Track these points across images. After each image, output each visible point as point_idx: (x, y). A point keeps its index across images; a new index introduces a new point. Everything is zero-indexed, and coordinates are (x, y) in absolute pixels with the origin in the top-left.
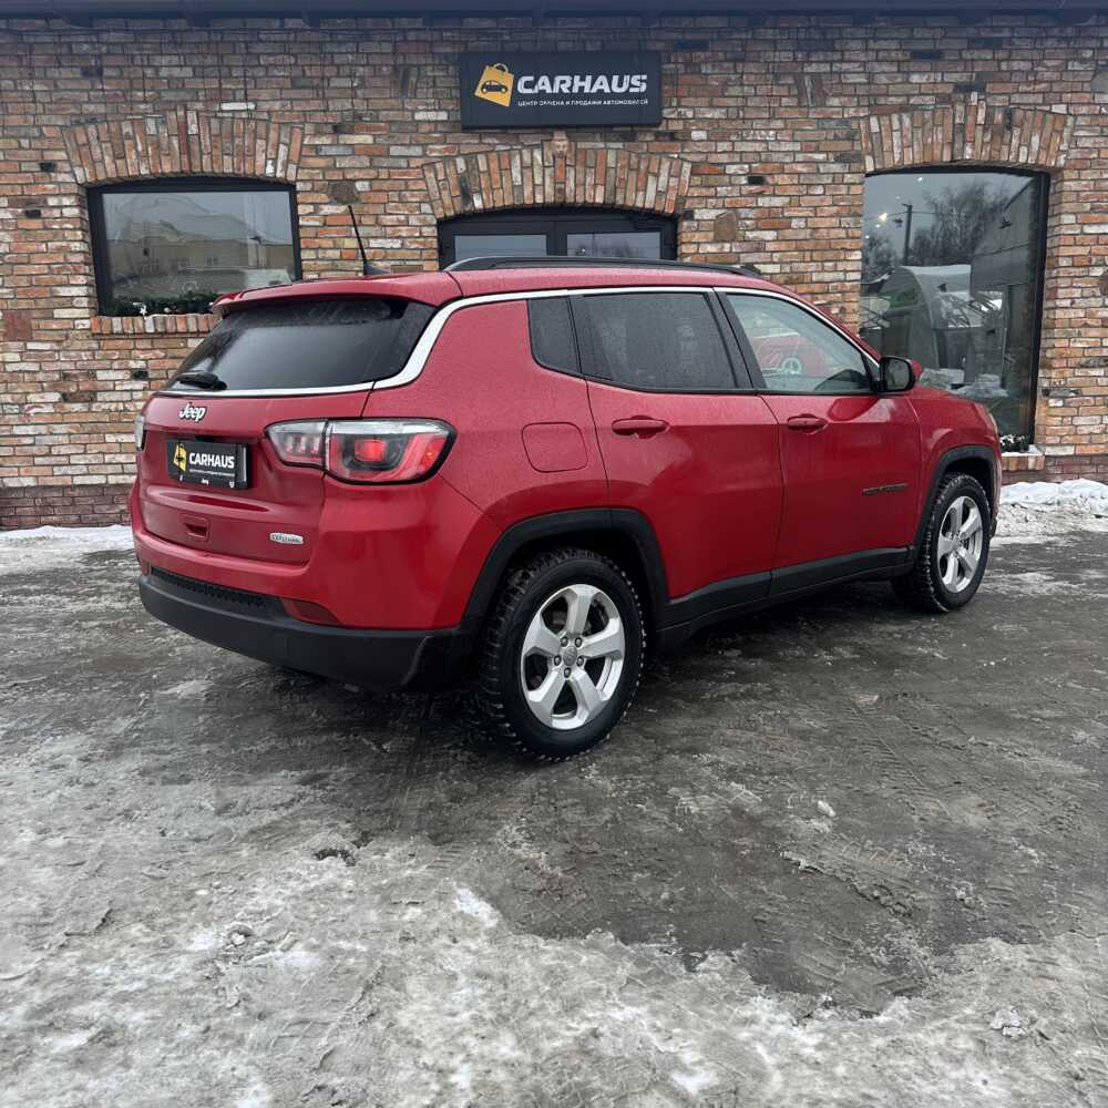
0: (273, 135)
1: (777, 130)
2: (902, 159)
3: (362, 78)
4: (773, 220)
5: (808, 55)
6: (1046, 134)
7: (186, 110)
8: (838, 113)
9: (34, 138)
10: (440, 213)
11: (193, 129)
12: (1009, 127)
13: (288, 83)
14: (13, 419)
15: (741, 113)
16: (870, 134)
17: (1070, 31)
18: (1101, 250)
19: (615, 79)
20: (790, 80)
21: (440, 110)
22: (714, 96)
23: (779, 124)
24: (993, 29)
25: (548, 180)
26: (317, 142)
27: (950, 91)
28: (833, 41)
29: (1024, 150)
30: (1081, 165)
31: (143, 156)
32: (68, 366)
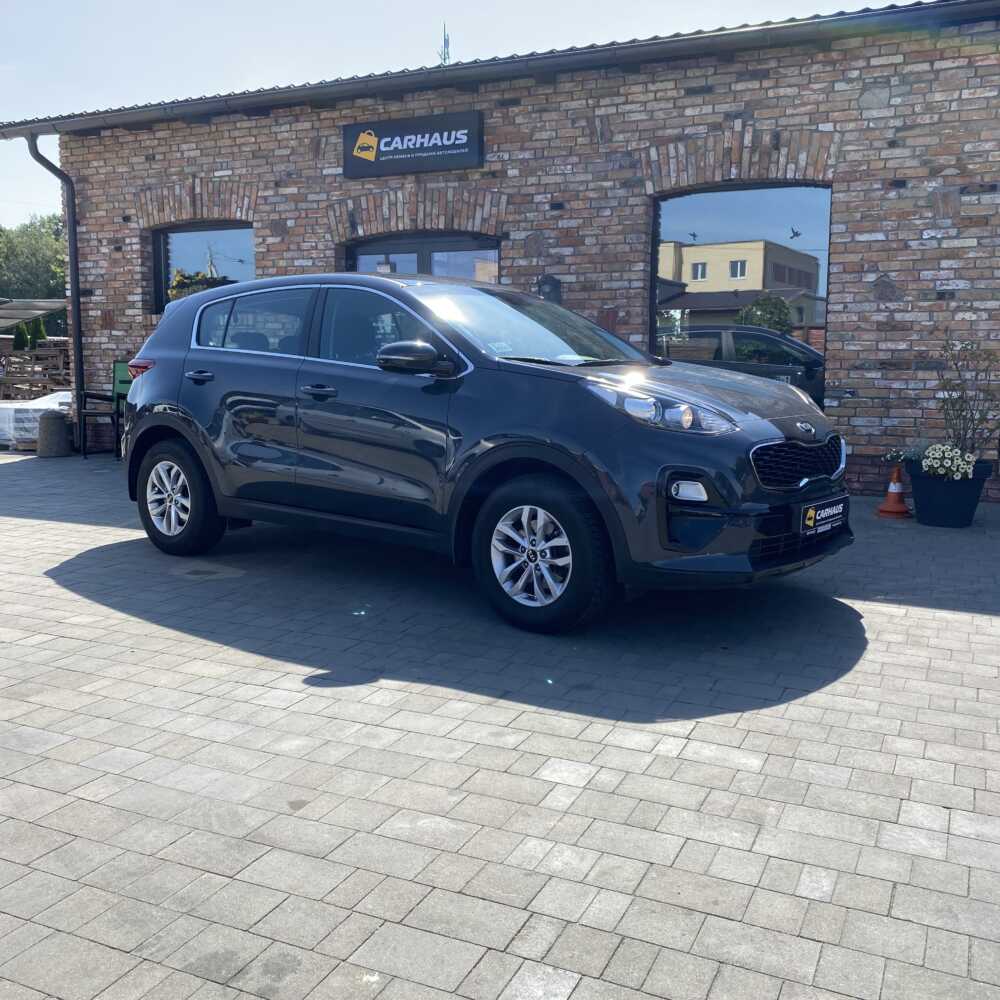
0: (241, 191)
1: (572, 164)
2: (677, 182)
3: (292, 148)
4: (571, 238)
5: (598, 102)
6: (814, 150)
7: (194, 176)
8: (623, 147)
9: (123, 202)
10: (337, 241)
11: (198, 190)
12: (777, 147)
13: (251, 156)
14: (102, 379)
15: (546, 153)
16: (649, 163)
17: (834, 55)
18: (874, 256)
19: (446, 134)
20: (583, 123)
21: (338, 166)
22: (523, 141)
23: (575, 159)
24: (759, 61)
25: (406, 214)
26: (266, 194)
27: (720, 120)
28: (618, 87)
29: (792, 166)
30: (849, 178)
31: (173, 210)
32: (130, 346)
